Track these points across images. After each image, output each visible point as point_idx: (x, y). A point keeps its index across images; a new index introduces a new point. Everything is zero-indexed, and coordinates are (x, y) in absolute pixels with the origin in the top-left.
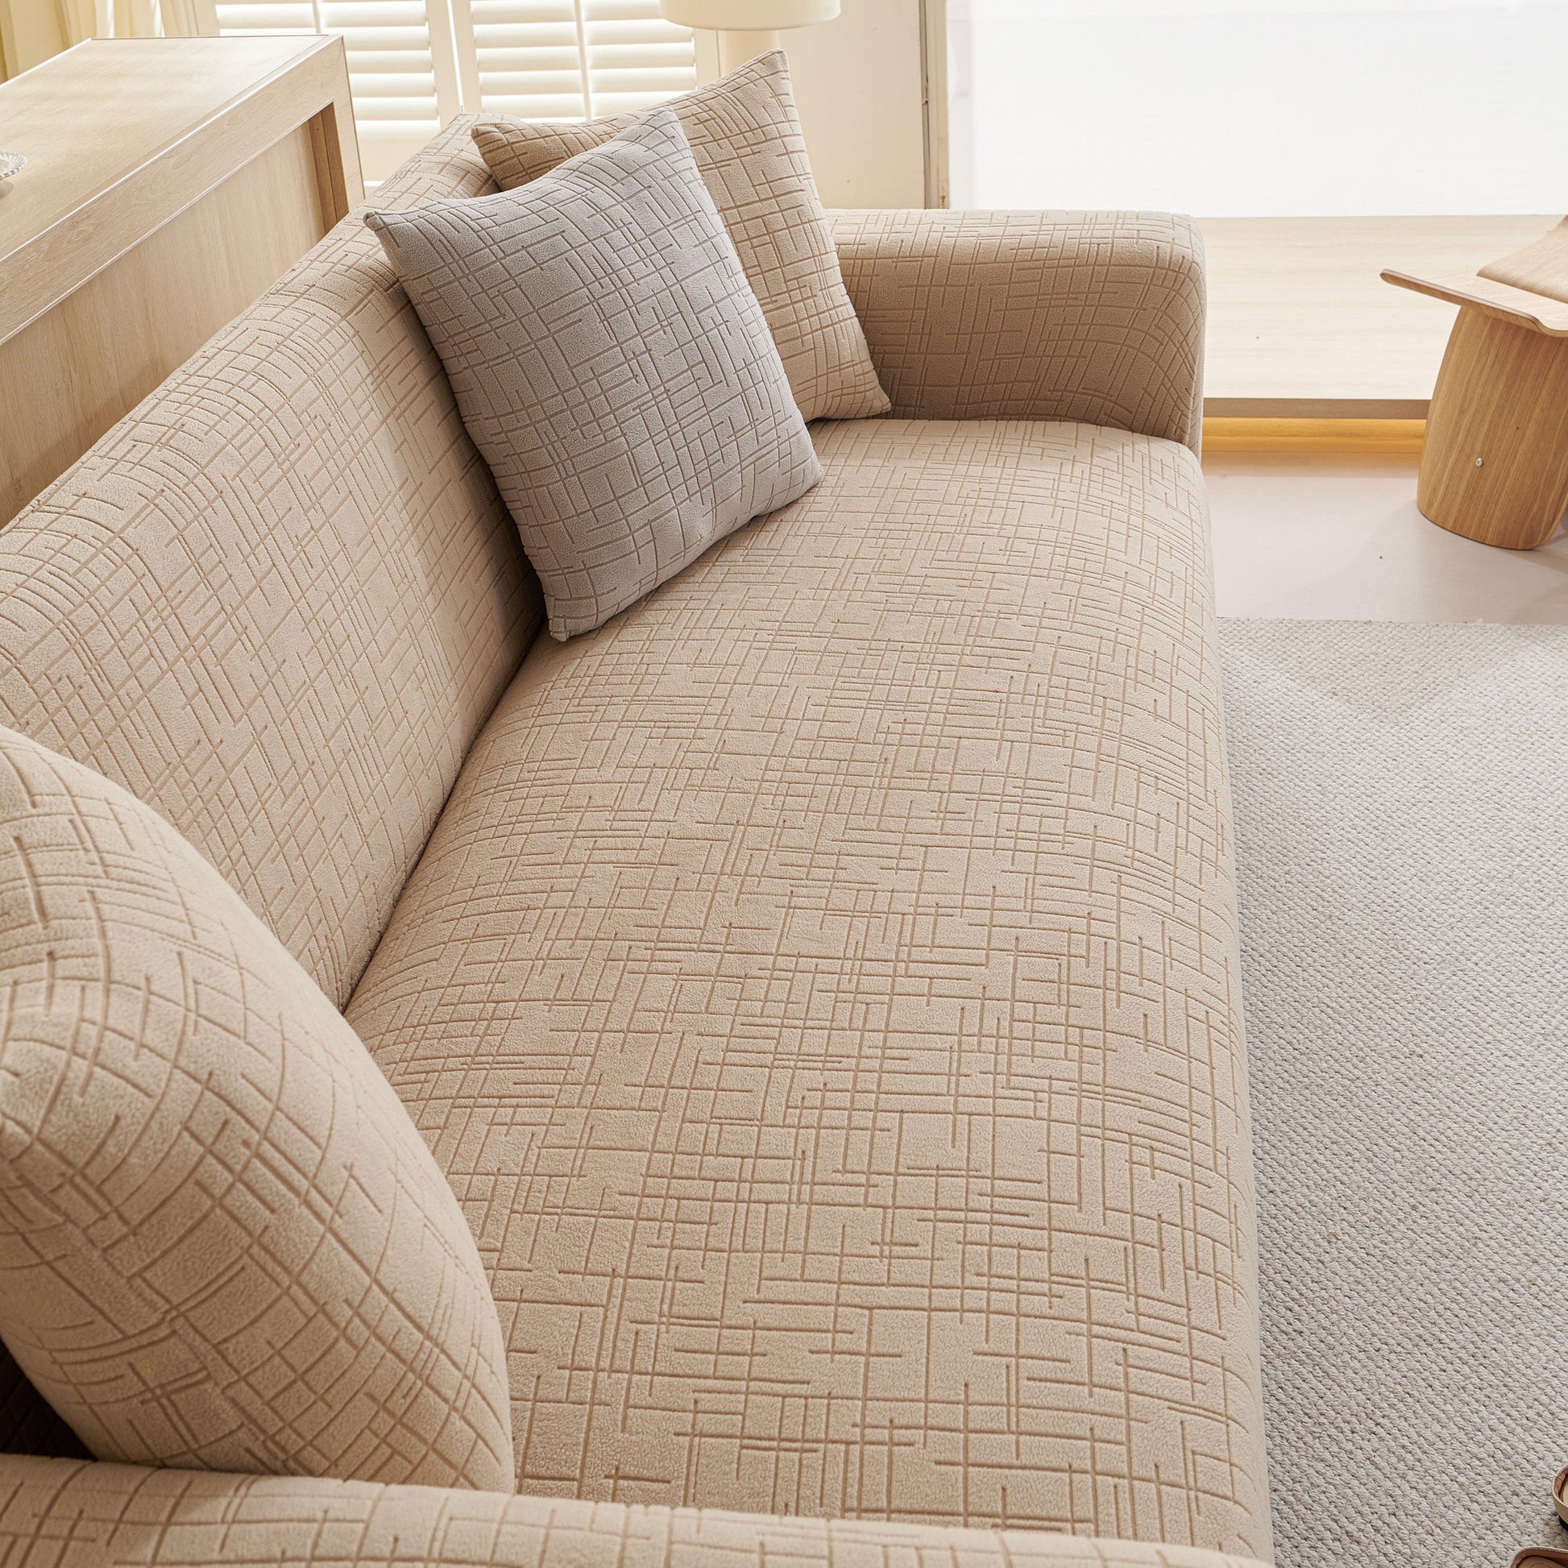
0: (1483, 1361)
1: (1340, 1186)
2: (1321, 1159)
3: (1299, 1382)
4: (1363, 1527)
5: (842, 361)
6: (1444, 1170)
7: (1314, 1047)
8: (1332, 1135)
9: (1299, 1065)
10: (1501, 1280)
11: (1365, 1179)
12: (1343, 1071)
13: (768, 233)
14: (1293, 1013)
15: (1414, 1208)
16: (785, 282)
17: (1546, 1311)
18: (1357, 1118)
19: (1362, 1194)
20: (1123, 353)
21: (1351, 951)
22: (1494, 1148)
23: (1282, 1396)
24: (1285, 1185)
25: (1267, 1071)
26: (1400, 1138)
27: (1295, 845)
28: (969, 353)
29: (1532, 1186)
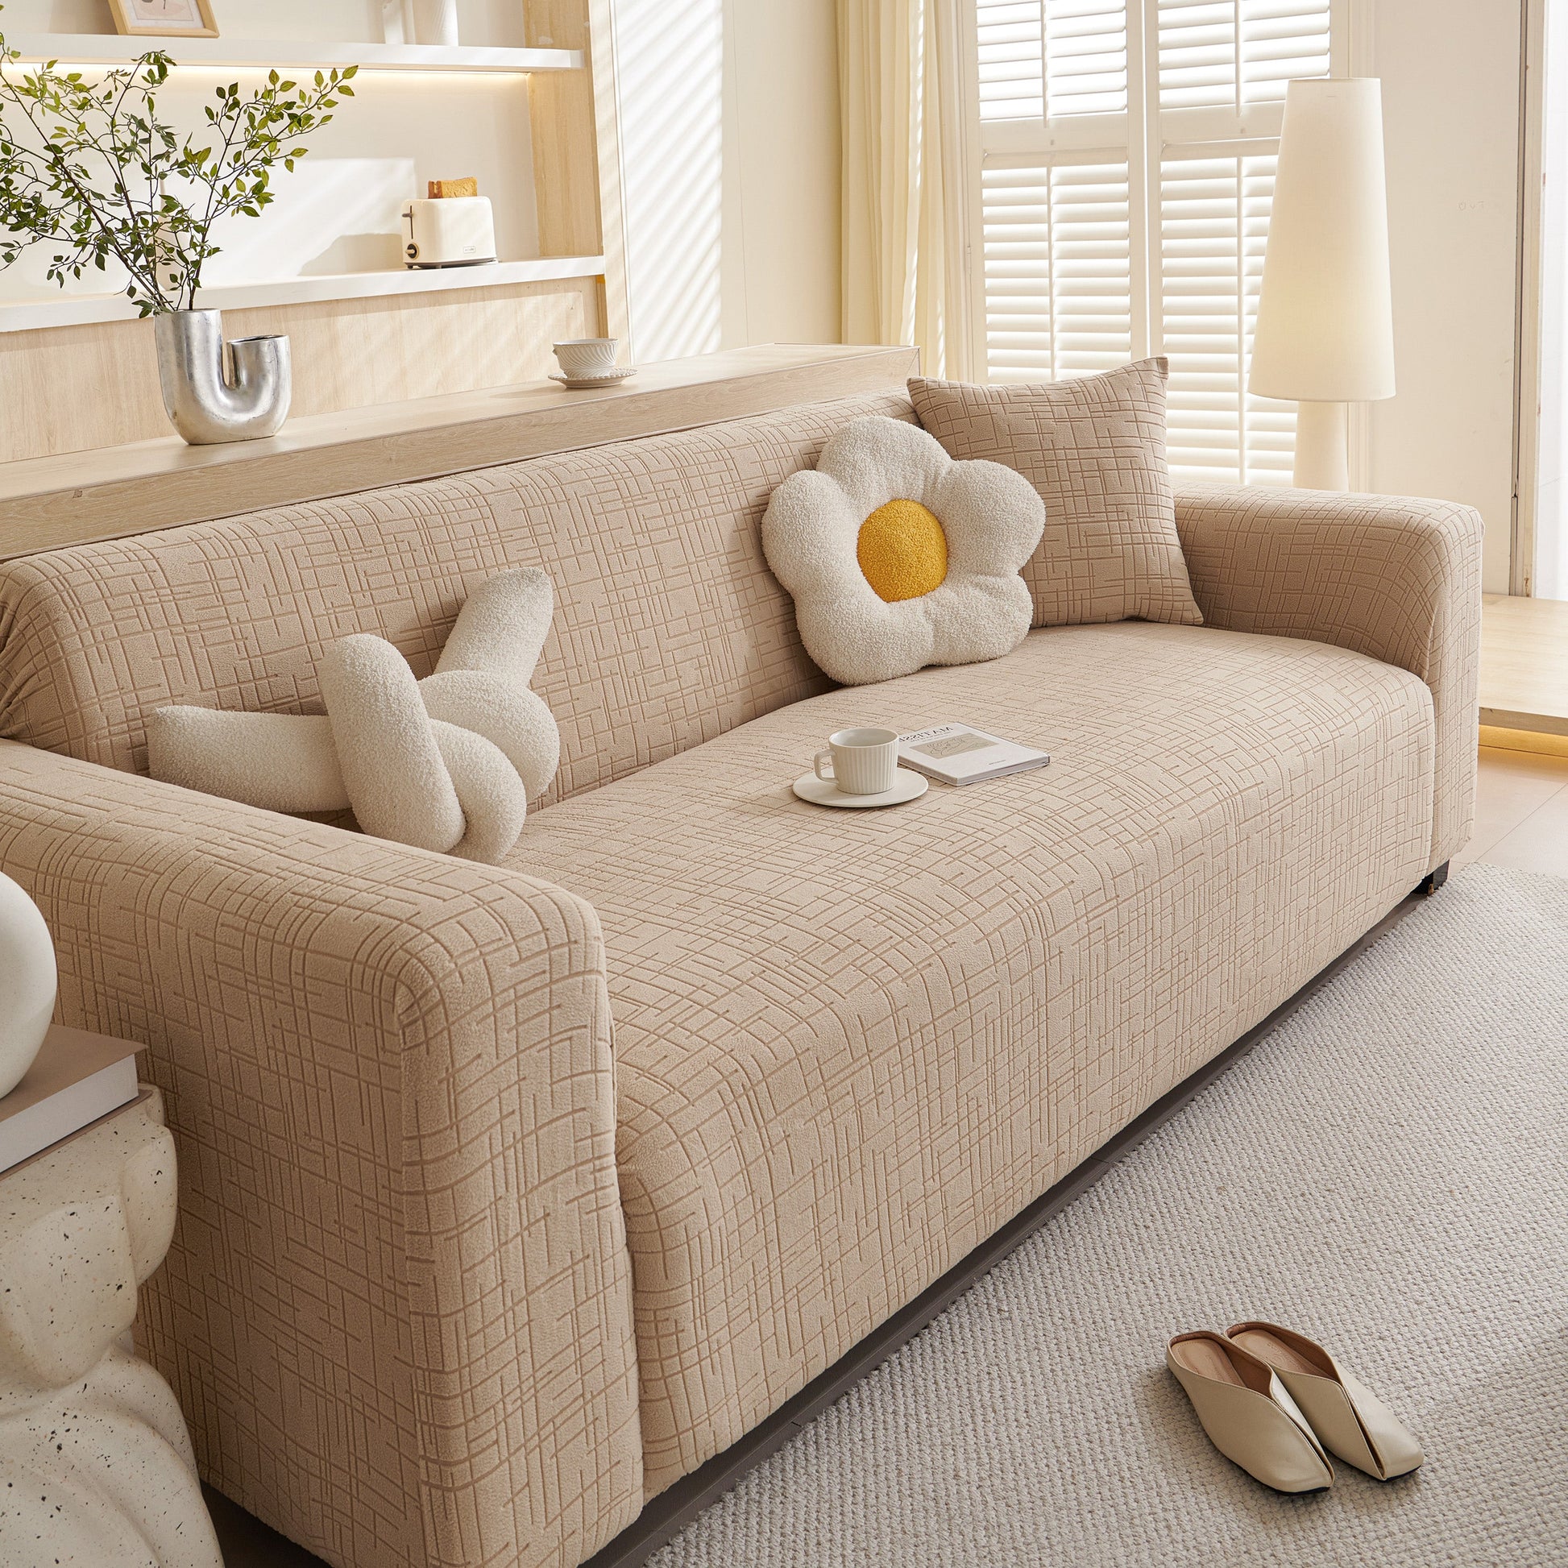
0: (1265, 1275)
1: (1261, 1171)
2: (1262, 1157)
3: (1119, 1249)
4: (1086, 1319)
5: (1150, 573)
6: (1350, 1184)
7: (1324, 1103)
8: (1285, 1148)
9: (1300, 1109)
10: (1326, 1243)
11: (1283, 1173)
12: (1332, 1120)
13: (1099, 470)
14: (1328, 1084)
15: (1303, 1195)
16: (1105, 505)
17: (1343, 1267)
18: (1314, 1144)
19: (1273, 1179)
20: (1376, 598)
21: (1412, 1063)
22: (1401, 1183)
23: (1100, 1251)
24: (1220, 1161)
25: (1273, 1107)
26: (1336, 1162)
27: (1433, 1000)
28: (1263, 586)
29: (1410, 1207)
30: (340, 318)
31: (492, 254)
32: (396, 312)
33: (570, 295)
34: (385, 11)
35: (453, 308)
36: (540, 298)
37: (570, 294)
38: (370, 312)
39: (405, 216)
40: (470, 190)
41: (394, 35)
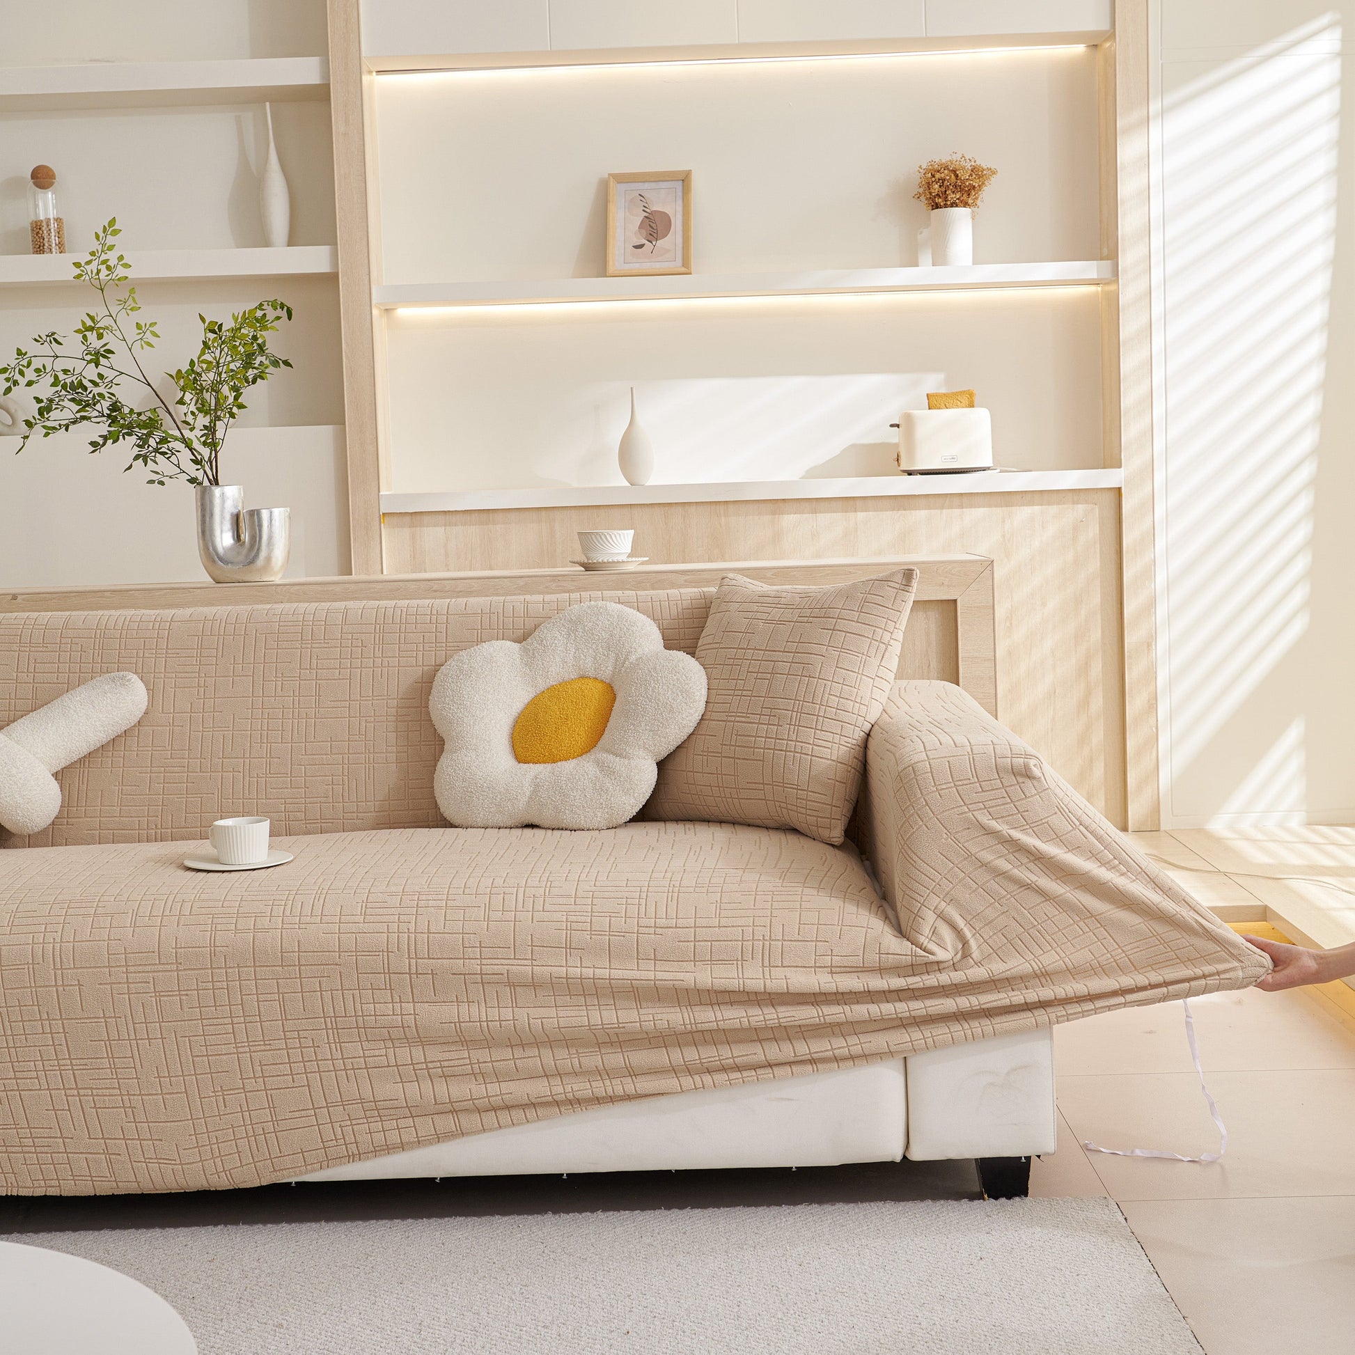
30: (786, 516)
31: (988, 462)
32: (852, 515)
33: (1081, 508)
34: (919, 237)
35: (922, 514)
36: (1037, 508)
37: (1080, 506)
38: (820, 512)
39: (892, 426)
40: (965, 401)
41: (926, 258)
